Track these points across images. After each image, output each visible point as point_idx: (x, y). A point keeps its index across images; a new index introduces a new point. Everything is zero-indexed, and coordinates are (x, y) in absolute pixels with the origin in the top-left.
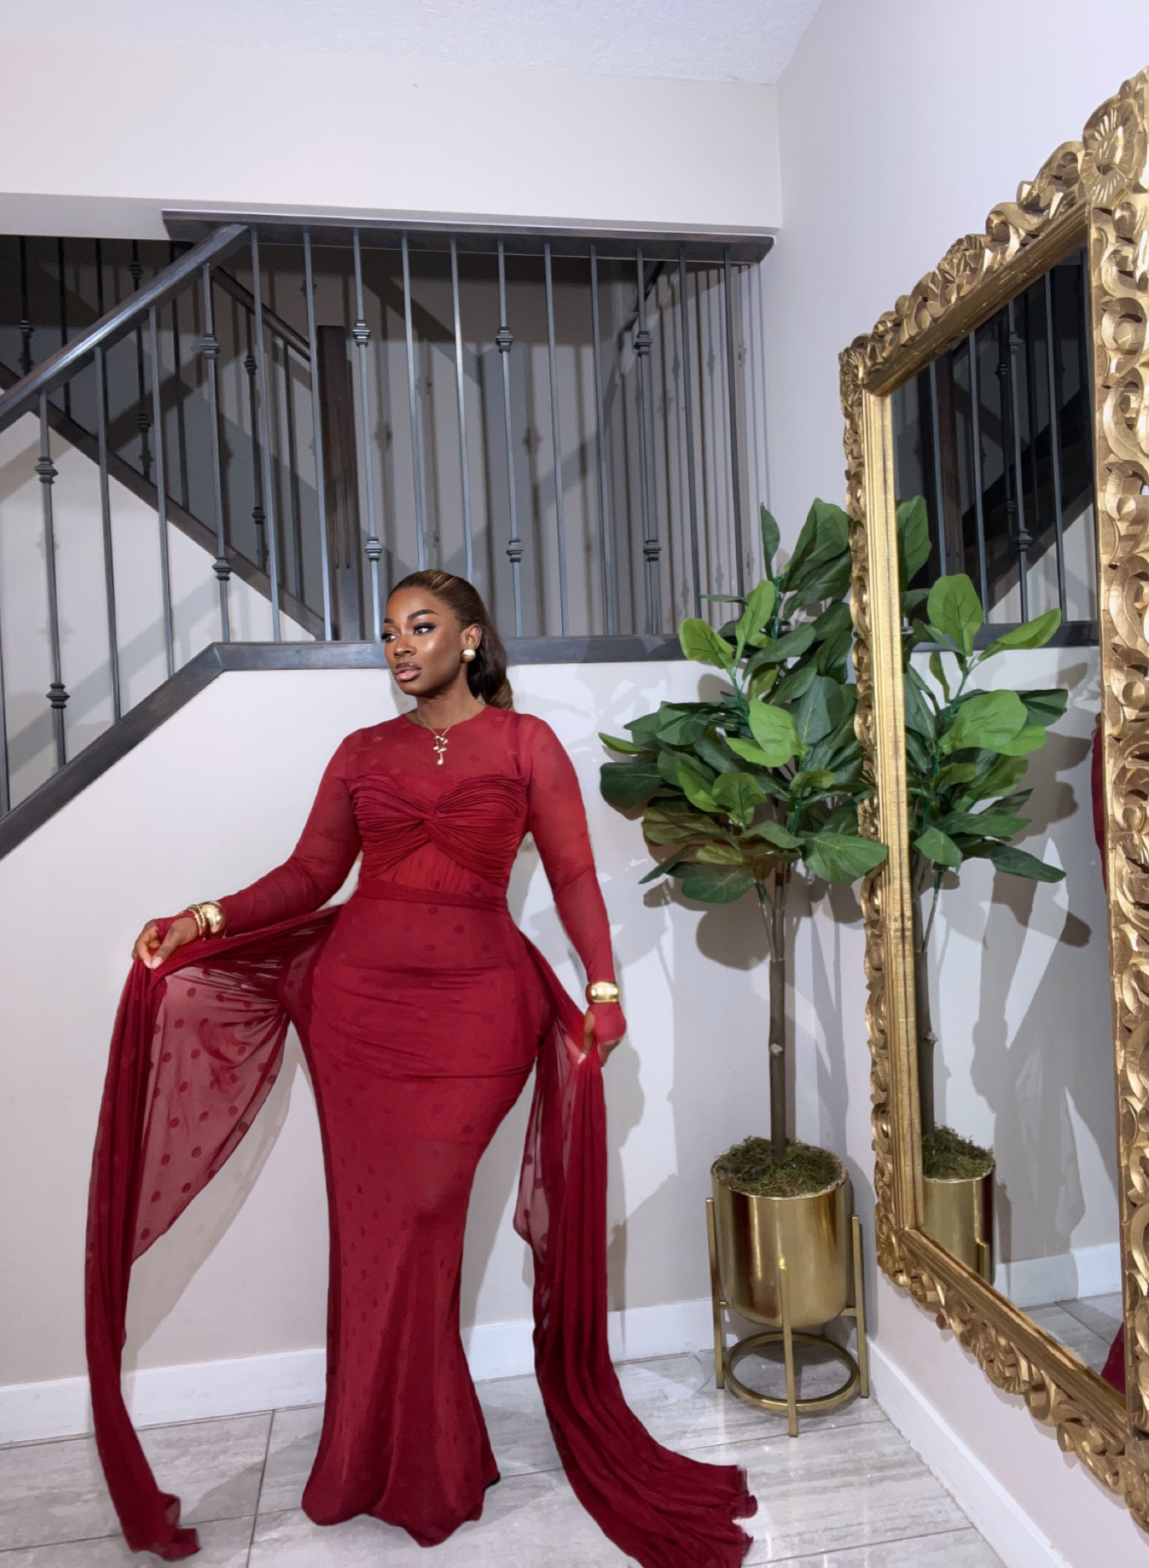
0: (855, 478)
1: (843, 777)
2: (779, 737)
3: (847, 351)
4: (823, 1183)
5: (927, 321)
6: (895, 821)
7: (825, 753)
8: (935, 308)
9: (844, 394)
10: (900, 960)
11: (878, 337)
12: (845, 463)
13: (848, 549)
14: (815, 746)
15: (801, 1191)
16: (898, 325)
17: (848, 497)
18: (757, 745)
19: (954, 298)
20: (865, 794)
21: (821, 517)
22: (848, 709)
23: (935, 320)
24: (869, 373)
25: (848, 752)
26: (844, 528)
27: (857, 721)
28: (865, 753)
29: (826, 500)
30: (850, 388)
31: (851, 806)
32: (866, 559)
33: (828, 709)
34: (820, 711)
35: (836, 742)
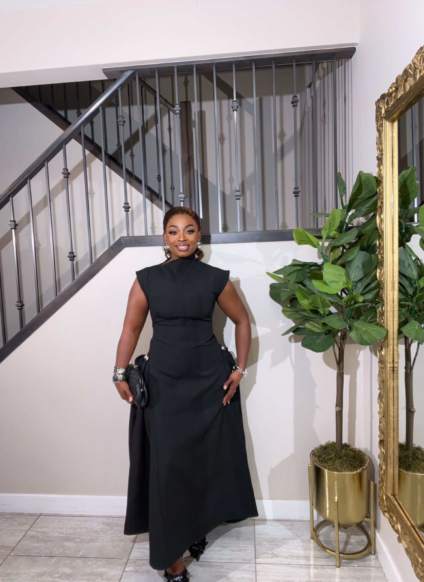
0: (380, 160)
1: (370, 296)
2: (337, 280)
3: (378, 101)
4: (355, 468)
5: (408, 88)
6: (391, 319)
7: (360, 286)
8: (411, 81)
9: (377, 121)
10: (391, 381)
11: (389, 95)
12: (376, 153)
13: (376, 193)
14: (357, 282)
15: (345, 470)
16: (397, 89)
17: (377, 169)
18: (325, 283)
19: (418, 77)
20: (379, 305)
21: (363, 179)
22: (374, 266)
23: (411, 87)
24: (386, 111)
25: (373, 285)
26: (374, 184)
27: (378, 270)
28: (380, 286)
29: (365, 171)
30: (379, 118)
31: (374, 309)
32: (383, 199)
33: (364, 265)
34: (361, 267)
35: (368, 281)
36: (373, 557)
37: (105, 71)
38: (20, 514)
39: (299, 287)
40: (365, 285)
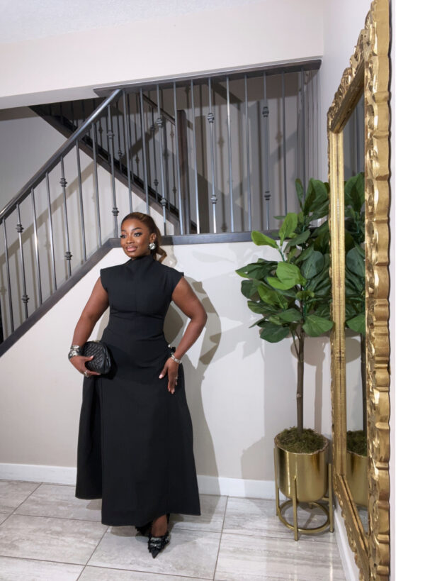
1: (322, 292)
2: (290, 277)
3: (328, 113)
4: (312, 450)
7: (314, 283)
8: (341, 99)
13: (328, 198)
14: (311, 279)
15: (302, 452)
16: (335, 104)
18: (279, 281)
19: (344, 96)
20: (331, 300)
21: (315, 185)
22: (327, 265)
23: (341, 105)
24: (331, 124)
25: (325, 282)
26: (325, 190)
28: (331, 283)
29: (315, 179)
30: (328, 131)
31: (326, 304)
33: (317, 264)
34: (314, 265)
35: (321, 278)
36: (331, 534)
37: (96, 91)
38: (25, 482)
39: (262, 284)
40: (318, 282)
